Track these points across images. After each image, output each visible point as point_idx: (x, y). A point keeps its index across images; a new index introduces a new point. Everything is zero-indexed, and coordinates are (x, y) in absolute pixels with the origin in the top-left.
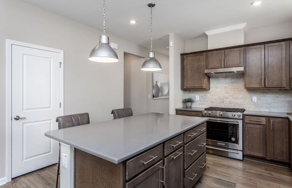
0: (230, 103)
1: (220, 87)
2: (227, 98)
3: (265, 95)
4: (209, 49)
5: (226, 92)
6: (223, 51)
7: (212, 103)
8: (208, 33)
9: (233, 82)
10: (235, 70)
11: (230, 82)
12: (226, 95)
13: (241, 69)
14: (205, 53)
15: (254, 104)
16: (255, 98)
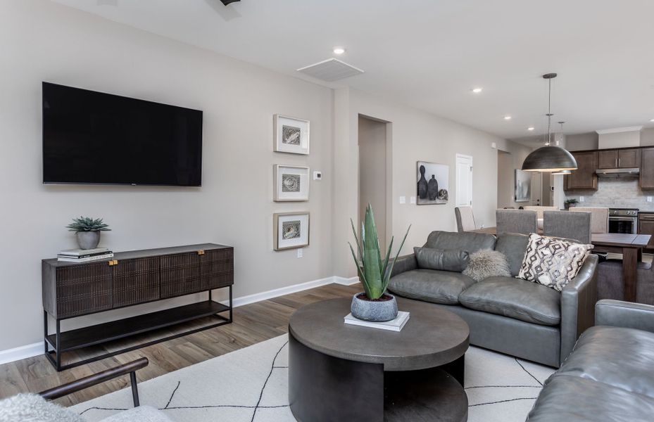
0: (623, 204)
2: (618, 198)
4: (600, 148)
5: (618, 193)
6: (616, 152)
8: (598, 132)
10: (631, 171)
12: (617, 195)
13: (637, 170)
14: (595, 153)
15: (649, 203)
16: (650, 198)
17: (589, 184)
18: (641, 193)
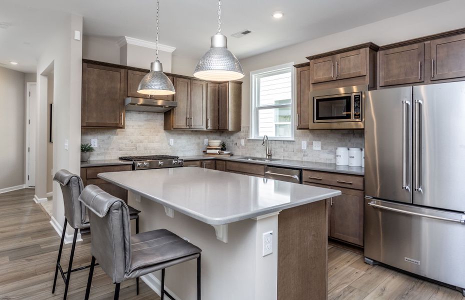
0: (146, 149)
1: (133, 126)
2: (141, 142)
3: (180, 136)
5: (140, 133)
7: (120, 150)
8: (128, 39)
9: (150, 119)
11: (146, 119)
12: (140, 138)
14: (123, 71)
16: (172, 141)
17: (116, 120)
18: (163, 134)
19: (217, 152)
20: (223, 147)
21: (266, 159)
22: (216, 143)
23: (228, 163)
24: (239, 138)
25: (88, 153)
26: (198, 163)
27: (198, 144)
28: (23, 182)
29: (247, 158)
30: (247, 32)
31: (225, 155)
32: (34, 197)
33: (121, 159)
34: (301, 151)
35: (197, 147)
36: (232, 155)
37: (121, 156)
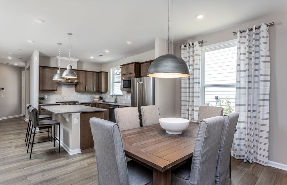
3: (83, 94)
5: (65, 93)
7: (57, 99)
8: (58, 57)
14: (56, 69)
16: (79, 96)
17: (54, 88)
18: (75, 93)
19: (97, 100)
20: (101, 98)
21: (114, 103)
22: (98, 96)
23: (99, 104)
24: (107, 95)
25: (43, 100)
26: (88, 104)
27: (91, 97)
28: (21, 114)
29: (108, 102)
30: (101, 55)
31: (101, 101)
32: (25, 119)
33: (57, 103)
34: (125, 99)
35: (90, 98)
36: (104, 101)
37: (57, 102)
